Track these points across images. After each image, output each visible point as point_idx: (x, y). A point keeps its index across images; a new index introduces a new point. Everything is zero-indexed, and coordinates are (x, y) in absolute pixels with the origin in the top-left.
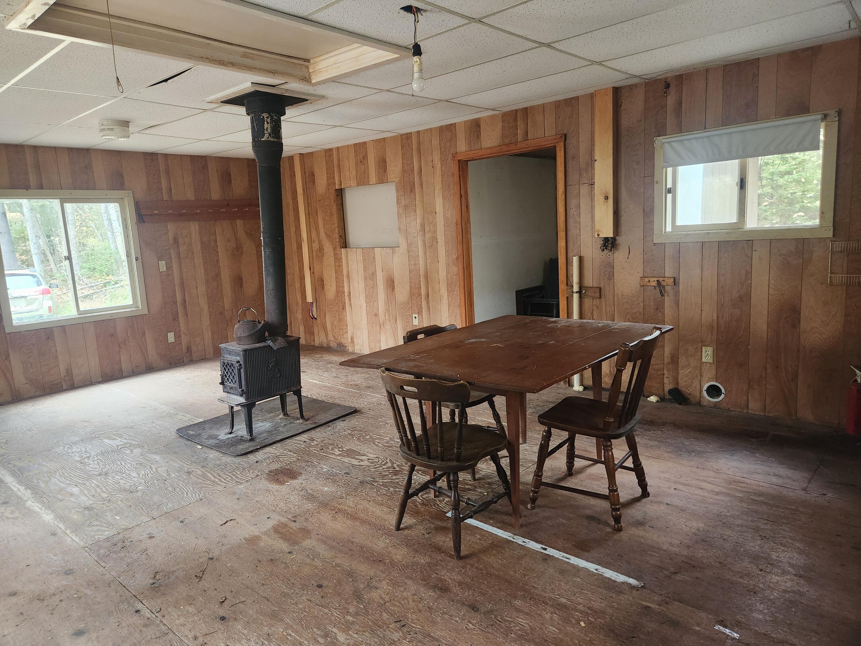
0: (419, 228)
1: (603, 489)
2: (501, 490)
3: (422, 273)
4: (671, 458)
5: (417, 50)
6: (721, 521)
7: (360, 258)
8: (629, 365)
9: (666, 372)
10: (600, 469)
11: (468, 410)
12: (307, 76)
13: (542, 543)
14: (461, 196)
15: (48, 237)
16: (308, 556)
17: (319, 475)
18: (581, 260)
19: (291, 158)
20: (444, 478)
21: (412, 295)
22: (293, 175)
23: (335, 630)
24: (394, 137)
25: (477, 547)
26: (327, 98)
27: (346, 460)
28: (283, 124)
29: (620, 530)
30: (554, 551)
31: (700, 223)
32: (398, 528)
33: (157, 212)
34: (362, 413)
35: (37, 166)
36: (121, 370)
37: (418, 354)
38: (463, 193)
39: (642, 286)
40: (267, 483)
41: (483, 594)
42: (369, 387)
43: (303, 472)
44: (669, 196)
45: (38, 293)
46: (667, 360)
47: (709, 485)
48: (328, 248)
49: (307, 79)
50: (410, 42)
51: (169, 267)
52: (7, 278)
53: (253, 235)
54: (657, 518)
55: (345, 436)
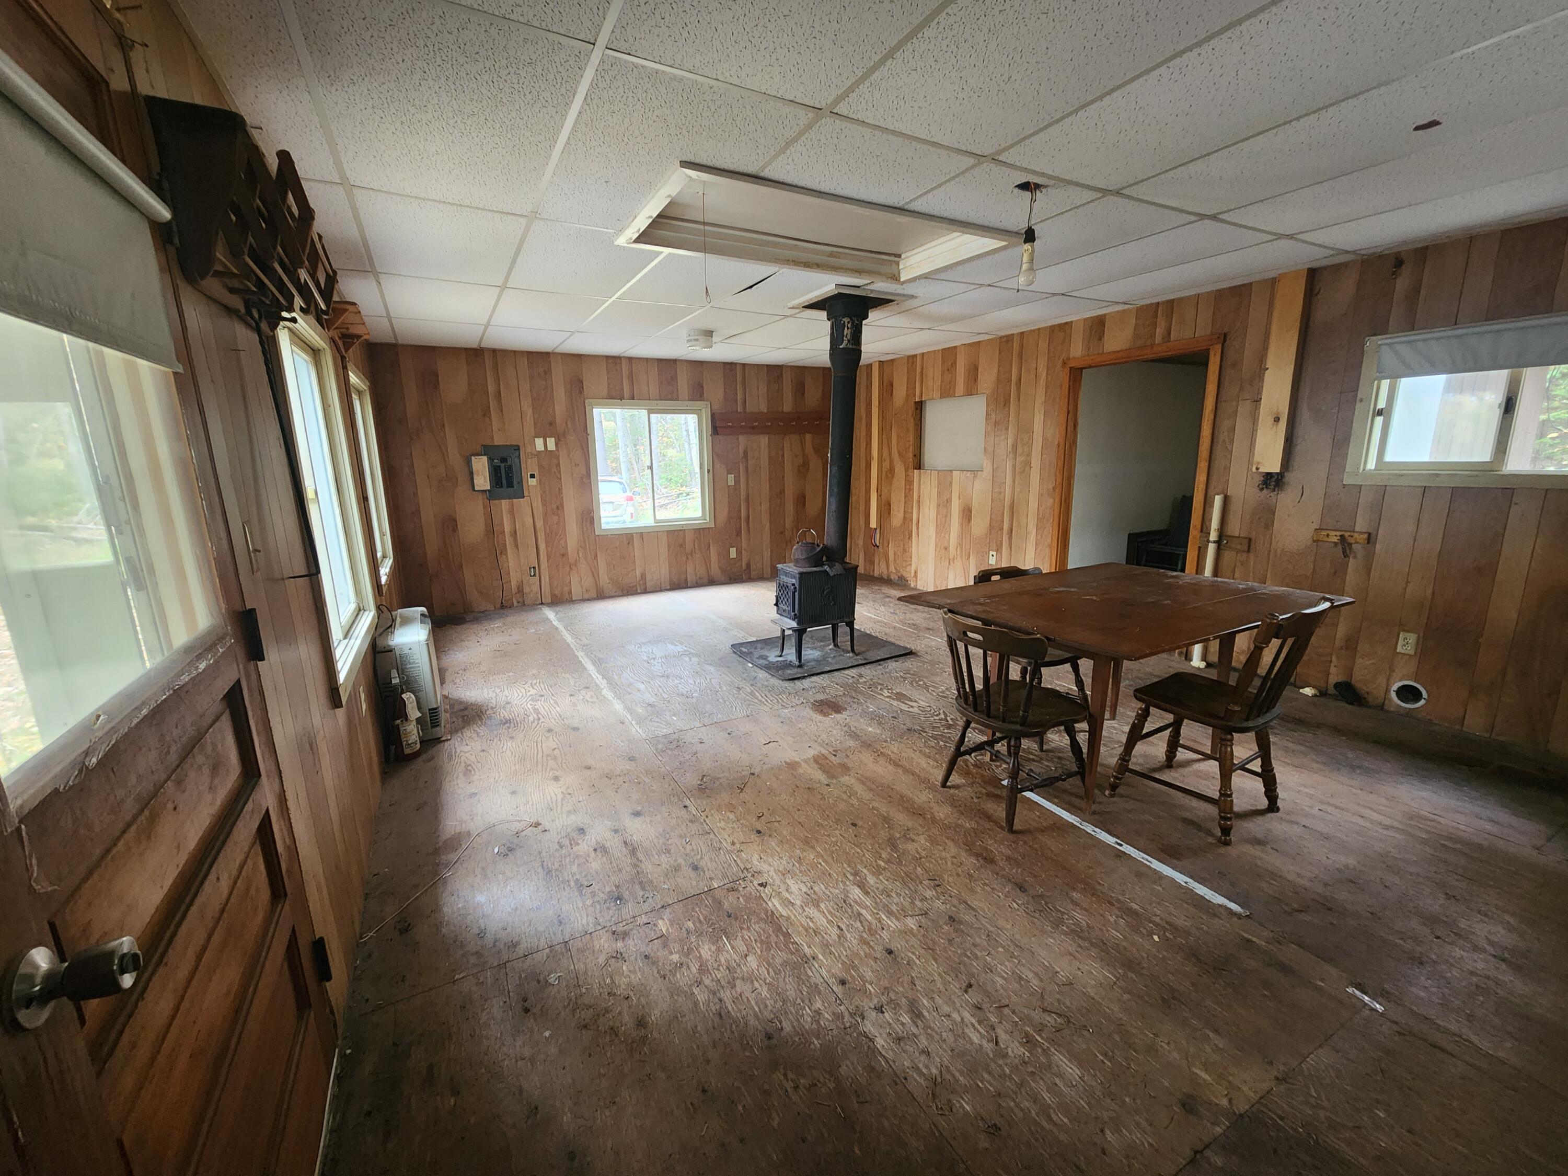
0: (1010, 449)
1: (1212, 789)
2: (1075, 768)
3: (1007, 503)
4: (1322, 770)
5: (1030, 236)
6: (1384, 862)
7: (935, 482)
8: (1275, 643)
9: (1334, 659)
10: (1213, 767)
11: (1044, 670)
12: (896, 273)
13: (1118, 838)
14: (1068, 413)
15: (635, 446)
16: (845, 792)
17: (865, 713)
18: (1226, 501)
19: (869, 366)
20: (1005, 742)
21: (991, 527)
22: (869, 387)
23: (865, 871)
24: (992, 340)
25: (1036, 825)
26: (916, 297)
27: (895, 703)
28: (865, 330)
29: (1227, 843)
30: (1132, 849)
31: (1426, 459)
32: (944, 785)
33: (730, 424)
34: (918, 656)
35: (631, 377)
36: (686, 580)
37: (989, 598)
38: (1071, 408)
39: (1314, 541)
40: (811, 712)
41: (1035, 876)
42: (929, 629)
43: (849, 708)
44: (1379, 420)
45: (623, 500)
46: (1338, 643)
47: (1375, 814)
48: (899, 469)
49: (895, 278)
50: (1024, 226)
51: (737, 481)
52: (600, 484)
53: (820, 451)
54: (1285, 841)
55: (897, 678)
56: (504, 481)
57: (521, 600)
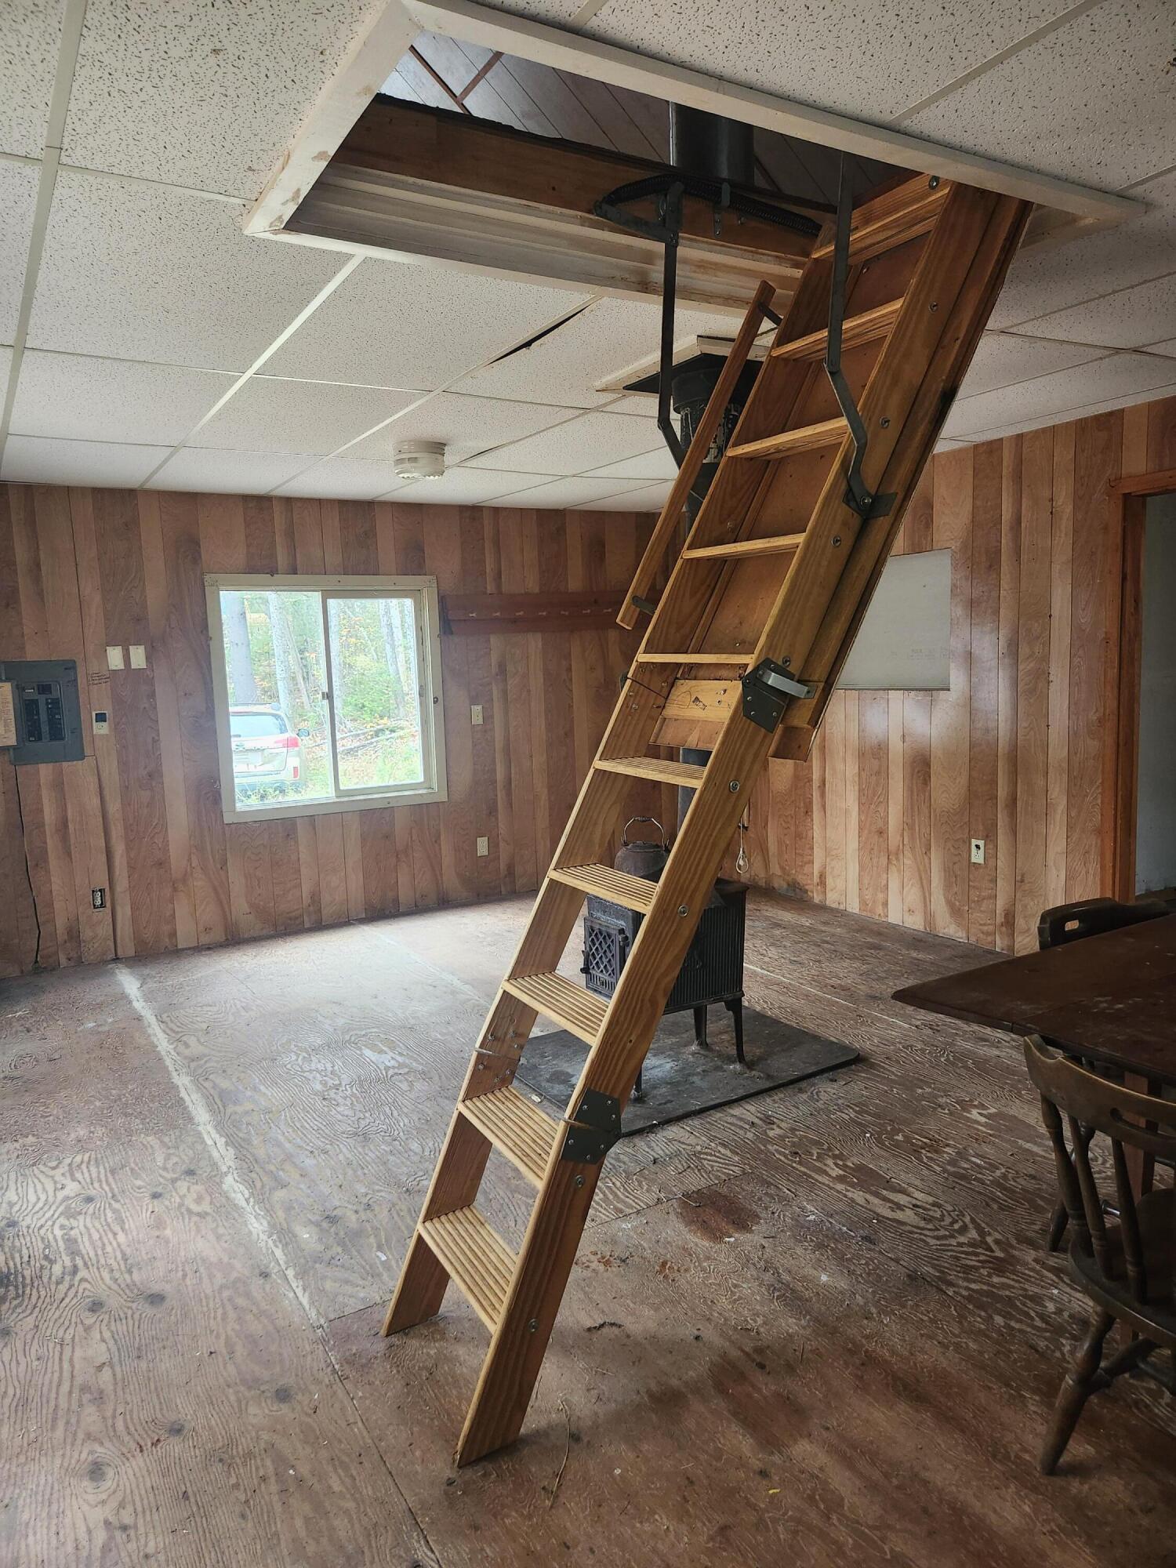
0: (1003, 648)
3: (1002, 749)
7: (853, 711)
14: (1124, 579)
15: (302, 652)
16: (812, 1500)
17: (800, 1228)
21: (971, 795)
24: (960, 450)
27: (858, 1196)
32: (1052, 1467)
33: (474, 615)
34: (873, 1066)
35: (290, 535)
36: (396, 901)
38: (1128, 570)
40: (681, 1227)
42: (874, 998)
43: (763, 1214)
45: (281, 745)
51: (488, 717)
52: (232, 719)
55: (846, 1124)
56: (45, 728)
57: (73, 954)
